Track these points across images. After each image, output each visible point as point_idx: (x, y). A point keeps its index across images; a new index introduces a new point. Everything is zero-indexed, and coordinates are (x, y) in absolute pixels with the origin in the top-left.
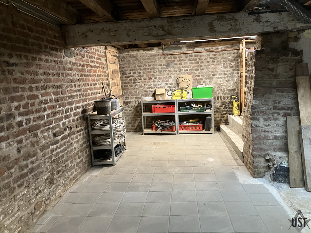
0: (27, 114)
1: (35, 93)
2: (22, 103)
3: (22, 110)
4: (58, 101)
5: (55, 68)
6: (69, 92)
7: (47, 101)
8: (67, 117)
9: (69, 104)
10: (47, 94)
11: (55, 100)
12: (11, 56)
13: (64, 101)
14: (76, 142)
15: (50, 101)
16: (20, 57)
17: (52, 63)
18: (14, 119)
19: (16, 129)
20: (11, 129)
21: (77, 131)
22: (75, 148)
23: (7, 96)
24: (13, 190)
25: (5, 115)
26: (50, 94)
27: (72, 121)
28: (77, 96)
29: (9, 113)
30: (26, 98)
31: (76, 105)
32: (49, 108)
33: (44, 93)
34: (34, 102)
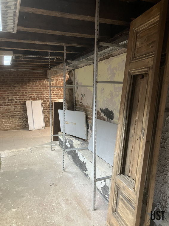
0: (20, 100)
1: (25, 94)
2: (18, 97)
3: (17, 98)
4: (38, 97)
5: (38, 86)
6: (47, 94)
7: (31, 97)
8: (44, 103)
9: (46, 99)
10: (32, 95)
11: (36, 97)
12: (15, 84)
13: (42, 97)
14: (47, 113)
15: (33, 97)
16: (19, 84)
17: (37, 85)
18: (14, 100)
19: (14, 103)
20: (12, 103)
21: (49, 109)
22: (46, 115)
23: (12, 95)
24: (9, 118)
25: (10, 99)
26: (34, 95)
27: (47, 105)
28: (54, 96)
29: (12, 99)
30: (20, 95)
31: (52, 100)
32: (32, 99)
33: (29, 94)
34: (24, 97)
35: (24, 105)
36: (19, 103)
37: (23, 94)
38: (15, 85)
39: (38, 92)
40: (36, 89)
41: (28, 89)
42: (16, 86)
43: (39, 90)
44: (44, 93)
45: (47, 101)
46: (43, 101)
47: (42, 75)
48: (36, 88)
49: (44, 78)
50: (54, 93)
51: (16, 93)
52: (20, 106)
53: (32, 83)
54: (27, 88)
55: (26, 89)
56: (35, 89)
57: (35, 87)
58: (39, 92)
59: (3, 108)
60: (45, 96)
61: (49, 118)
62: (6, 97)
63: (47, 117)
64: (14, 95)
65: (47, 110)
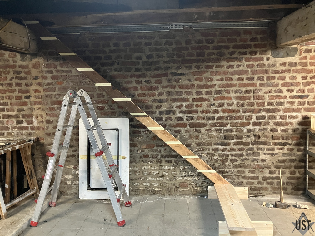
0: (190, 112)
1: (205, 96)
2: (185, 104)
3: (184, 109)
4: (243, 105)
5: (245, 72)
6: (272, 97)
7: (223, 105)
8: (260, 124)
9: (268, 111)
10: (224, 98)
11: (238, 105)
12: (179, 68)
13: (255, 107)
14: (268, 154)
15: (228, 104)
16: (191, 67)
17: (241, 68)
18: (174, 114)
19: (174, 122)
20: (170, 121)
21: (275, 143)
22: (264, 161)
23: (169, 98)
24: (160, 162)
25: (165, 110)
26: (230, 98)
27: (269, 130)
28: (292, 103)
29: (170, 109)
30: (191, 100)
31: (285, 114)
32: (224, 111)
33: (218, 97)
34: (202, 104)
35: (201, 128)
36: (188, 120)
37: (199, 97)
38: (180, 72)
39: (243, 89)
40: (238, 83)
41: (215, 82)
42: (181, 74)
43: (245, 85)
44: (261, 93)
45: (270, 118)
46: (257, 118)
47: (259, 37)
48: (239, 79)
49: (264, 46)
50: (295, 93)
51: (181, 93)
52: (190, 131)
53: (226, 64)
54: (212, 80)
55: (209, 83)
56: (235, 82)
57: (236, 76)
58: (248, 92)
59: (145, 134)
60: (264, 103)
61: (273, 169)
62: (155, 104)
63: (266, 167)
64: (175, 100)
65: (269, 145)
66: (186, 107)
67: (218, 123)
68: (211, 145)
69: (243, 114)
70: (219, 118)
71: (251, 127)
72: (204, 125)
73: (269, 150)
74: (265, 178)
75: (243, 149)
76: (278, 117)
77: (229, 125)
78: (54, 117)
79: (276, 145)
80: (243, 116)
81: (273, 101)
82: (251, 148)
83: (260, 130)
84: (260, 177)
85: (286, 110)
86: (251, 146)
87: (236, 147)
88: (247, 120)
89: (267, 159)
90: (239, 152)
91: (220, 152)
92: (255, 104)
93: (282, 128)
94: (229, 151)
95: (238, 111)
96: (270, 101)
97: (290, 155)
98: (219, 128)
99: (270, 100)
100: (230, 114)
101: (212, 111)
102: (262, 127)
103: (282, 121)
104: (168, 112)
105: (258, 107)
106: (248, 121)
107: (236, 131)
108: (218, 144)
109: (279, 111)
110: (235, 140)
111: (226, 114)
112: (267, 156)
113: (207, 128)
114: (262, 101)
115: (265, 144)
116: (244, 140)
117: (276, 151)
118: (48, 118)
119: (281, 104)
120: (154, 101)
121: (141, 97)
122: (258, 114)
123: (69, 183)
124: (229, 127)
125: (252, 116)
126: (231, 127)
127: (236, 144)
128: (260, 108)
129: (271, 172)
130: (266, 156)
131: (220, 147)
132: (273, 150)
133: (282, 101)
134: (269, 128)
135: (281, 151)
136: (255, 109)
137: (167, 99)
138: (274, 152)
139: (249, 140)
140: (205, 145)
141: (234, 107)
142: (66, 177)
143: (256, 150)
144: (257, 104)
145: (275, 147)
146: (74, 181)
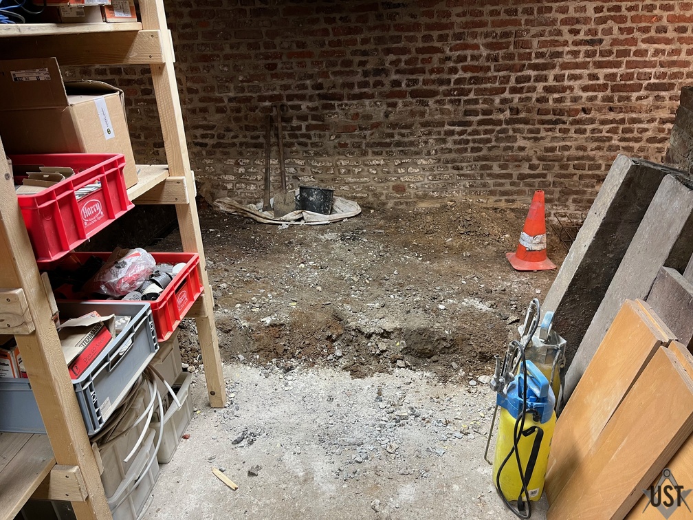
0: (412, 72)
2: (404, 58)
3: (402, 65)
4: (496, 59)
7: (464, 58)
8: (520, 90)
9: (535, 67)
10: (466, 47)
11: (488, 58)
13: (516, 61)
14: (529, 139)
15: (474, 58)
18: (387, 76)
19: (387, 88)
20: (380, 87)
21: (542, 120)
22: (522, 149)
23: (380, 48)
24: (364, 154)
25: (373, 69)
26: (476, 47)
27: (534, 99)
28: (575, 54)
29: (381, 68)
30: (414, 50)
31: (563, 72)
32: (465, 69)
33: (457, 45)
34: (431, 58)
35: (428, 99)
36: (408, 85)
37: (426, 45)
39: (499, 31)
40: (490, 19)
41: (454, 18)
42: (399, 5)
43: (502, 23)
44: (527, 38)
45: (538, 79)
46: (518, 80)
48: (492, 13)
50: (581, 36)
51: (399, 39)
52: (411, 104)
54: (448, 15)
55: (444, 21)
56: (486, 18)
57: (489, 8)
58: (505, 35)
59: (342, 109)
60: (530, 54)
61: (535, 162)
62: (357, 59)
63: (524, 159)
64: (388, 51)
65: (532, 125)
66: (407, 63)
67: (455, 90)
68: (444, 126)
69: (496, 74)
70: (458, 81)
71: (506, 95)
72: (433, 94)
73: (531, 131)
74: (522, 177)
75: (492, 131)
76: (551, 78)
77: (473, 92)
78: (199, 83)
79: (544, 124)
80: (496, 77)
81: (544, 50)
82: (504, 129)
83: (521, 100)
84: (515, 174)
85: (565, 66)
86: (504, 126)
87: (482, 128)
88: (501, 83)
89: (526, 146)
90: (486, 136)
91: (456, 137)
92: (516, 55)
93: (556, 96)
94: (470, 134)
95: (488, 69)
96: (541, 50)
97: (564, 139)
98: (457, 98)
99: (540, 48)
100: (476, 74)
101: (446, 69)
102: (523, 96)
103: (557, 84)
104: (377, 72)
105: (521, 62)
106: (503, 86)
107: (482, 103)
108: (453, 124)
109: (554, 67)
110: (480, 117)
111: (468, 75)
112: (528, 142)
113: (438, 98)
114: (528, 50)
115: (526, 122)
116: (494, 117)
117: (543, 134)
118: (189, 84)
119: (559, 54)
120: (354, 53)
121: (334, 47)
122: (519, 74)
123: (229, 186)
124: (472, 96)
125: (509, 76)
126: (476, 95)
127: (481, 123)
128: (523, 62)
129: (532, 167)
130: (526, 141)
131: (458, 129)
132: (538, 131)
133: (560, 49)
134: (534, 96)
135: (550, 133)
136: (514, 65)
137: (376, 50)
138: (539, 136)
139: (501, 117)
140: (434, 126)
141: (482, 62)
142: (226, 178)
143: (511, 133)
144: (520, 55)
145: (542, 127)
146: (237, 183)
